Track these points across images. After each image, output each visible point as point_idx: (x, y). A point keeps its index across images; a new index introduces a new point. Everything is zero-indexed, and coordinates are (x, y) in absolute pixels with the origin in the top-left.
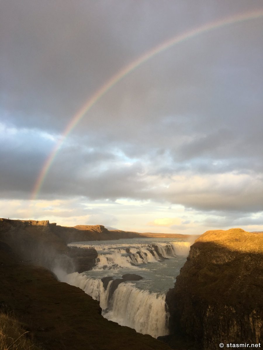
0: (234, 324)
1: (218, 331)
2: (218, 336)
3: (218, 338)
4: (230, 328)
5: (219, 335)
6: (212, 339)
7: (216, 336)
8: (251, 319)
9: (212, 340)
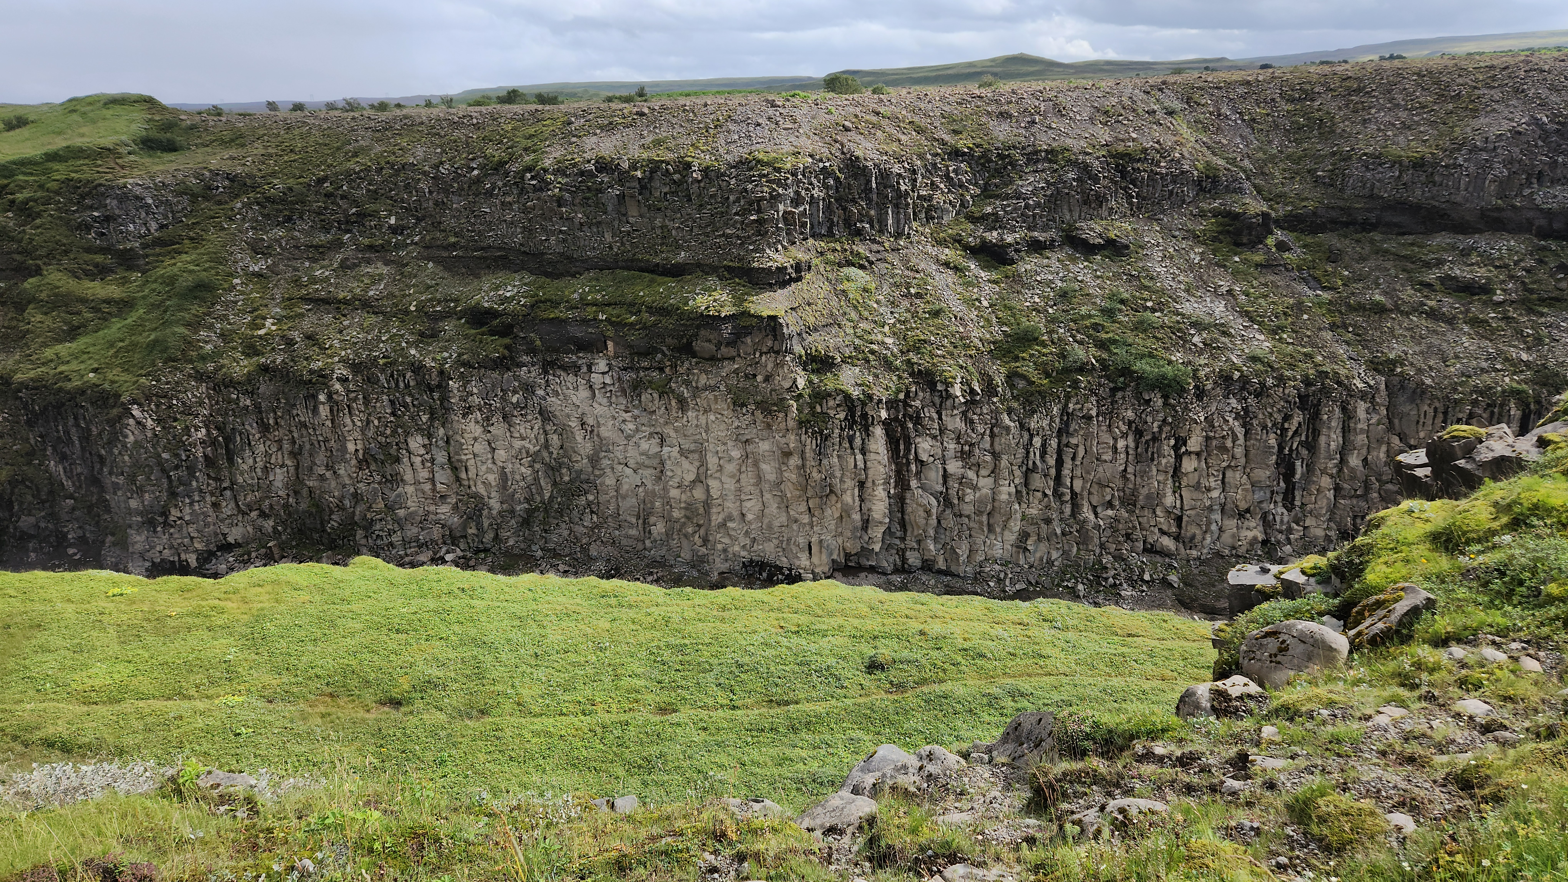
0: (253, 443)
1: (194, 483)
2: (197, 498)
3: (196, 504)
4: (240, 461)
5: (201, 491)
6: (167, 517)
7: (187, 501)
8: (324, 411)
9: (172, 518)
